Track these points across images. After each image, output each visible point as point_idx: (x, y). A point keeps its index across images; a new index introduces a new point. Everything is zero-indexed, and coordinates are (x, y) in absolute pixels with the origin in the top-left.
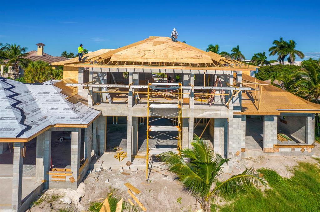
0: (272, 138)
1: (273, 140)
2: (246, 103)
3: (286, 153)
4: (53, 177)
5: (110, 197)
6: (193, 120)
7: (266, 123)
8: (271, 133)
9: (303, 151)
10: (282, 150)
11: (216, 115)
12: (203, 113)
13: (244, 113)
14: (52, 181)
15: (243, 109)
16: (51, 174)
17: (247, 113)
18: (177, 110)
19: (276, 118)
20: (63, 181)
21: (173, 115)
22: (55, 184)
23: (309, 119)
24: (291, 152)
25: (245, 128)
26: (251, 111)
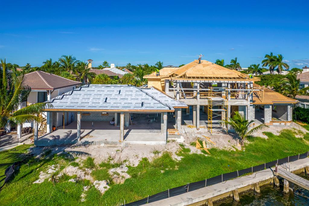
0: (269, 117)
1: (269, 118)
2: (255, 99)
3: (276, 126)
4: (169, 132)
5: (198, 140)
6: (230, 107)
7: (266, 109)
8: (269, 115)
9: (285, 124)
10: (274, 124)
11: (241, 104)
12: (234, 103)
13: (254, 103)
14: (169, 134)
15: (254, 102)
16: (168, 131)
17: (256, 103)
18: (222, 101)
19: (271, 107)
20: (174, 134)
21: (220, 104)
22: (170, 136)
23: (289, 107)
24: (279, 125)
25: (254, 112)
26: (258, 102)
